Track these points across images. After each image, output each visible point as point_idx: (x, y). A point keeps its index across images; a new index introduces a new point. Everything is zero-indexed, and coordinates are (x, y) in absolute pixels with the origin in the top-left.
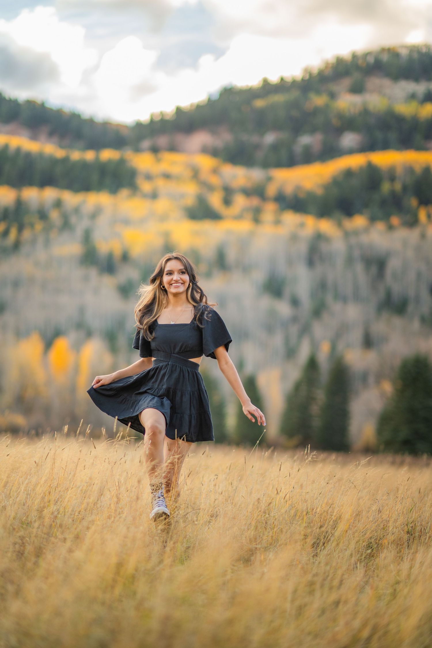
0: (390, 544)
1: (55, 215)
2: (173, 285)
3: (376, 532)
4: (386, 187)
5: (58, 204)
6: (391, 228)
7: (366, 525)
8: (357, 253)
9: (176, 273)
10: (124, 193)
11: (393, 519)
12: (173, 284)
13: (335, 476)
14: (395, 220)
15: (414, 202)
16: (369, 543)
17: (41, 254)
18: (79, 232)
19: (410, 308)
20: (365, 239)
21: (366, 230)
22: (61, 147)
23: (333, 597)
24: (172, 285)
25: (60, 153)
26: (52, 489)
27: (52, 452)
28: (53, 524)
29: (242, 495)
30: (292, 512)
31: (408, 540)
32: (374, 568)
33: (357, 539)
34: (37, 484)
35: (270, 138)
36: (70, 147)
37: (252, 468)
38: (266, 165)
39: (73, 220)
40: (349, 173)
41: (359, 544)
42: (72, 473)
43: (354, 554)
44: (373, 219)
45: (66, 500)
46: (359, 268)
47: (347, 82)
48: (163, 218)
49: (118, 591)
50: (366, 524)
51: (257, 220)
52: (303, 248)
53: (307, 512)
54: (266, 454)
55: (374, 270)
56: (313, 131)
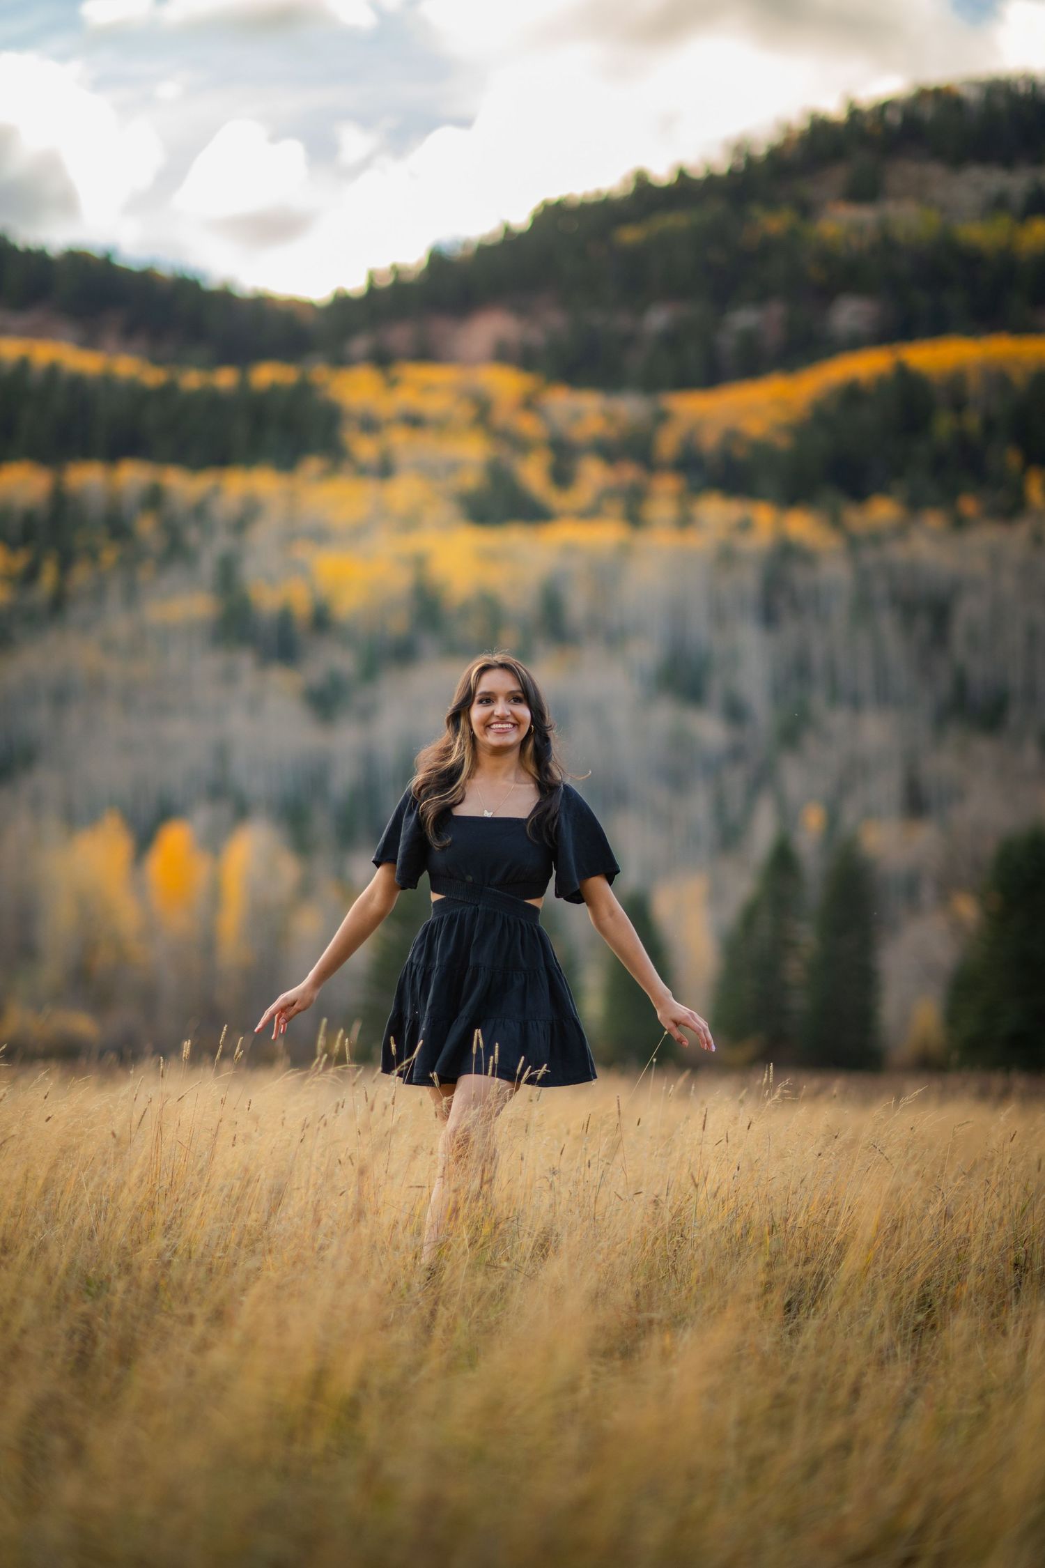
0: (974, 1296)
1: (146, 526)
2: (494, 726)
3: (941, 1267)
4: (943, 425)
5: (154, 498)
6: (959, 523)
7: (915, 1253)
8: (880, 588)
9: (501, 700)
10: (313, 465)
11: (979, 1236)
12: (492, 724)
13: (836, 1137)
14: (969, 505)
15: (1013, 459)
16: (924, 1296)
17: (119, 624)
18: (207, 564)
19: (1015, 716)
20: (898, 553)
21: (900, 531)
22: (156, 361)
23: (837, 1431)
24: (492, 727)
25: (153, 377)
26: (157, 1196)
27: (156, 1105)
28: (163, 1283)
29: (615, 1192)
30: (738, 1227)
31: (1015, 1285)
32: (937, 1357)
33: (894, 1286)
34: (120, 1187)
35: (658, 319)
36: (178, 360)
37: (638, 1124)
38: (652, 384)
39: (192, 535)
40: (852, 394)
41: (901, 1298)
42: (206, 1155)
43: (887, 1323)
44: (915, 505)
45: (193, 1221)
46: (887, 622)
47: (839, 175)
48: (410, 522)
49: (320, 1440)
50: (916, 1250)
51: (635, 518)
52: (749, 580)
53: (773, 1226)
54: (672, 1089)
55: (923, 625)
56: (762, 297)
